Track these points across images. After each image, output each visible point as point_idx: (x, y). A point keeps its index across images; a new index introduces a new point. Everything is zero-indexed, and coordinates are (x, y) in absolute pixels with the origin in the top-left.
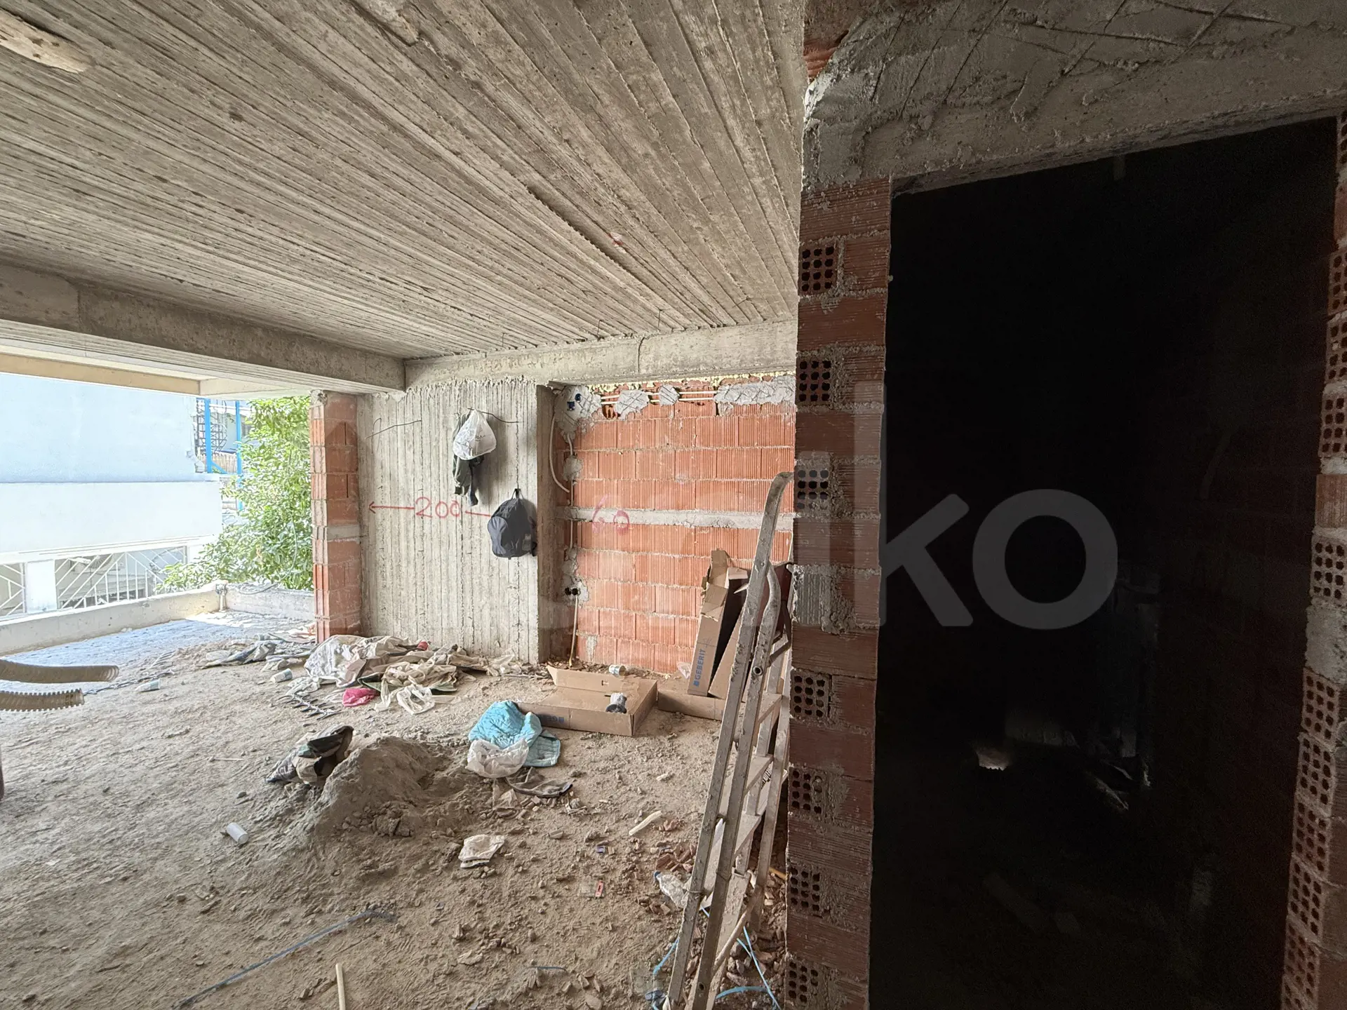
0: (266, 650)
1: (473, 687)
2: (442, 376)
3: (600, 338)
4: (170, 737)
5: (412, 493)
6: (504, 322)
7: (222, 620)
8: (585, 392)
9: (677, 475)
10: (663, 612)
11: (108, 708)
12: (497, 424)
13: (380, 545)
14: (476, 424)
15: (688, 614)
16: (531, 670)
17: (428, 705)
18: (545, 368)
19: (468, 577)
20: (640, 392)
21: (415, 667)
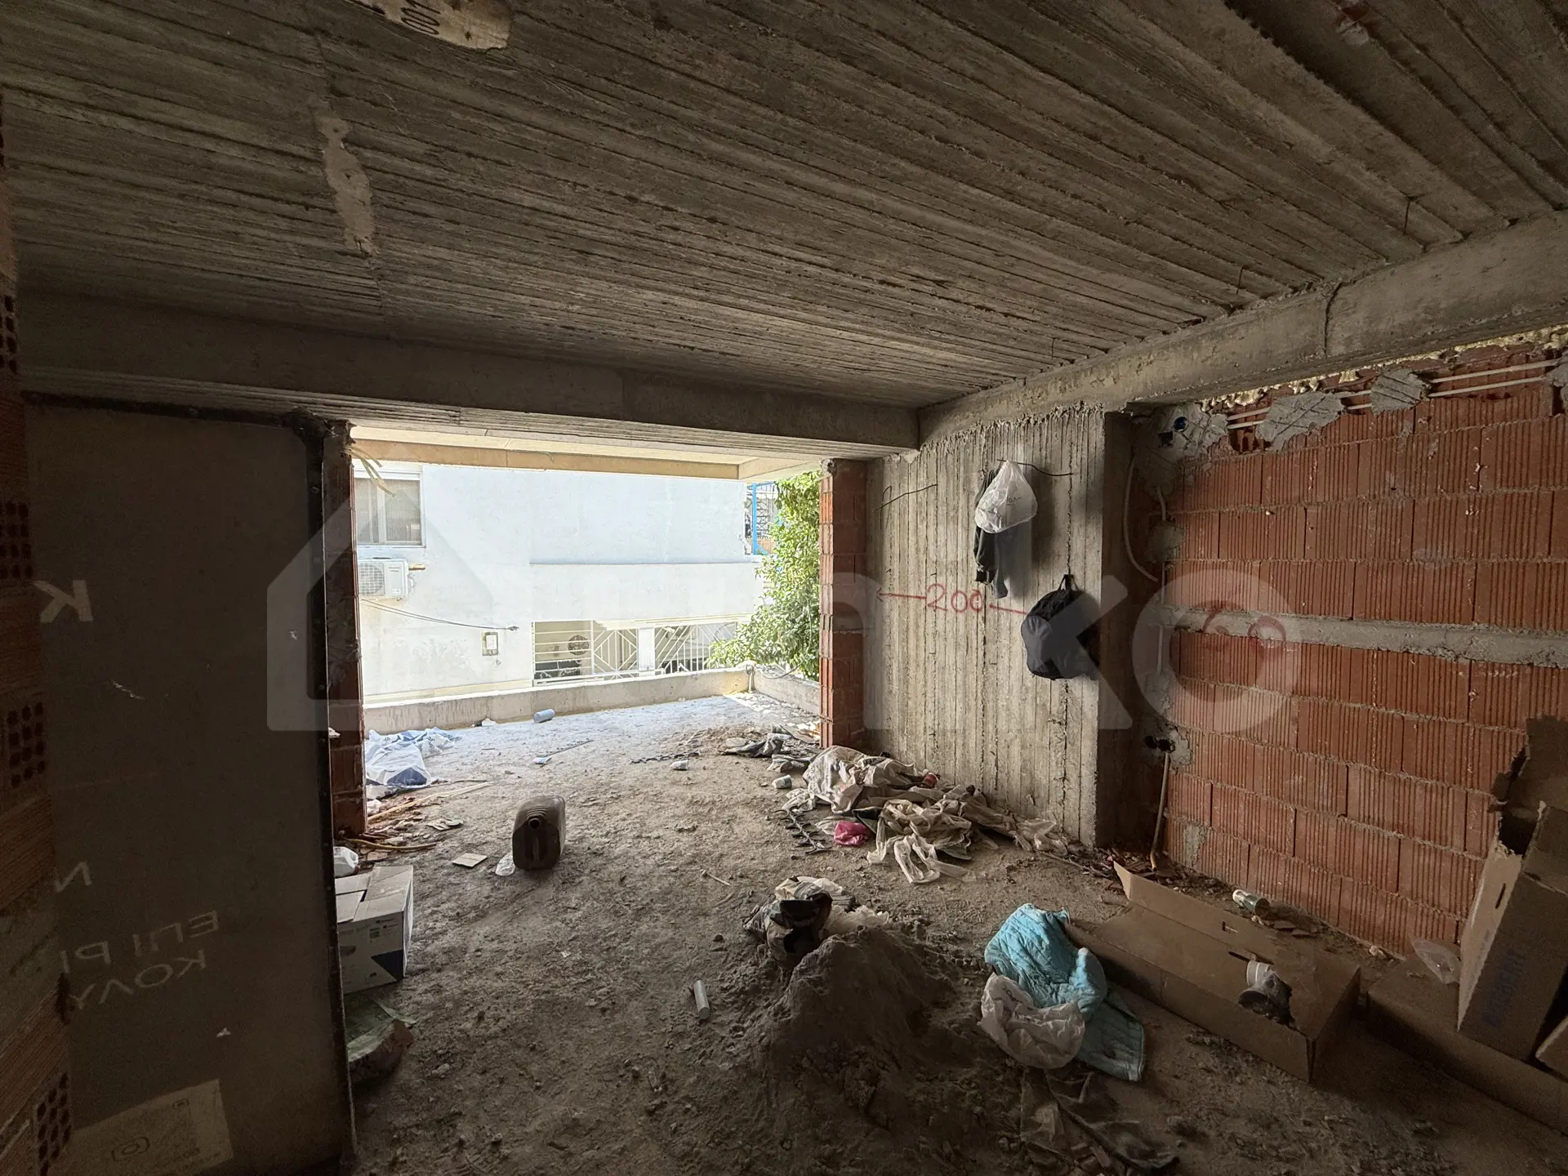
0: (774, 746)
1: (995, 863)
2: (964, 423)
3: (1231, 309)
4: (680, 831)
5: (923, 578)
6: (1055, 316)
7: (747, 701)
8: (1197, 413)
9: (1419, 552)
10: (1368, 820)
12: (1040, 479)
13: (887, 642)
14: (1008, 478)
15: (1443, 840)
16: (1084, 854)
17: (933, 874)
18: (1120, 384)
19: (991, 696)
20: (1321, 395)
21: (919, 811)
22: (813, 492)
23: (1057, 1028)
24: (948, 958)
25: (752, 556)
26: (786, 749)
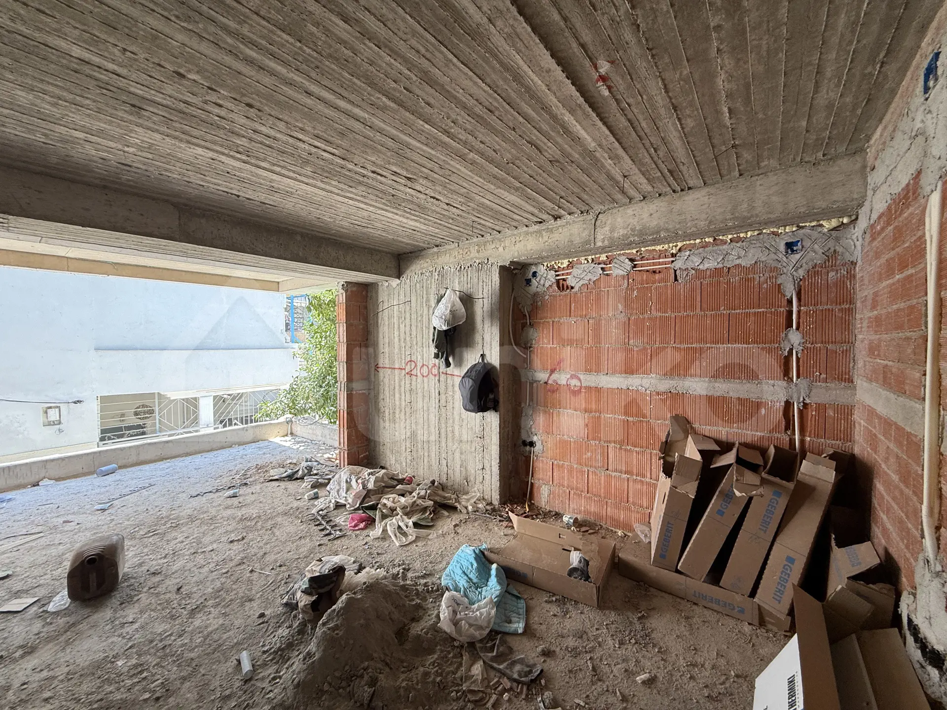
0: (306, 471)
1: (447, 524)
2: (426, 265)
3: (556, 218)
4: (231, 542)
5: (403, 357)
6: (473, 209)
7: (287, 442)
8: (541, 270)
9: (631, 342)
10: (616, 471)
11: (205, 509)
12: (467, 300)
13: (381, 397)
14: (451, 299)
15: (644, 476)
16: (494, 510)
17: (411, 538)
18: (506, 250)
19: (443, 426)
20: (593, 265)
21: (403, 500)
22: (333, 302)
23: (481, 614)
24: (420, 588)
25: (291, 344)
26: (315, 472)
